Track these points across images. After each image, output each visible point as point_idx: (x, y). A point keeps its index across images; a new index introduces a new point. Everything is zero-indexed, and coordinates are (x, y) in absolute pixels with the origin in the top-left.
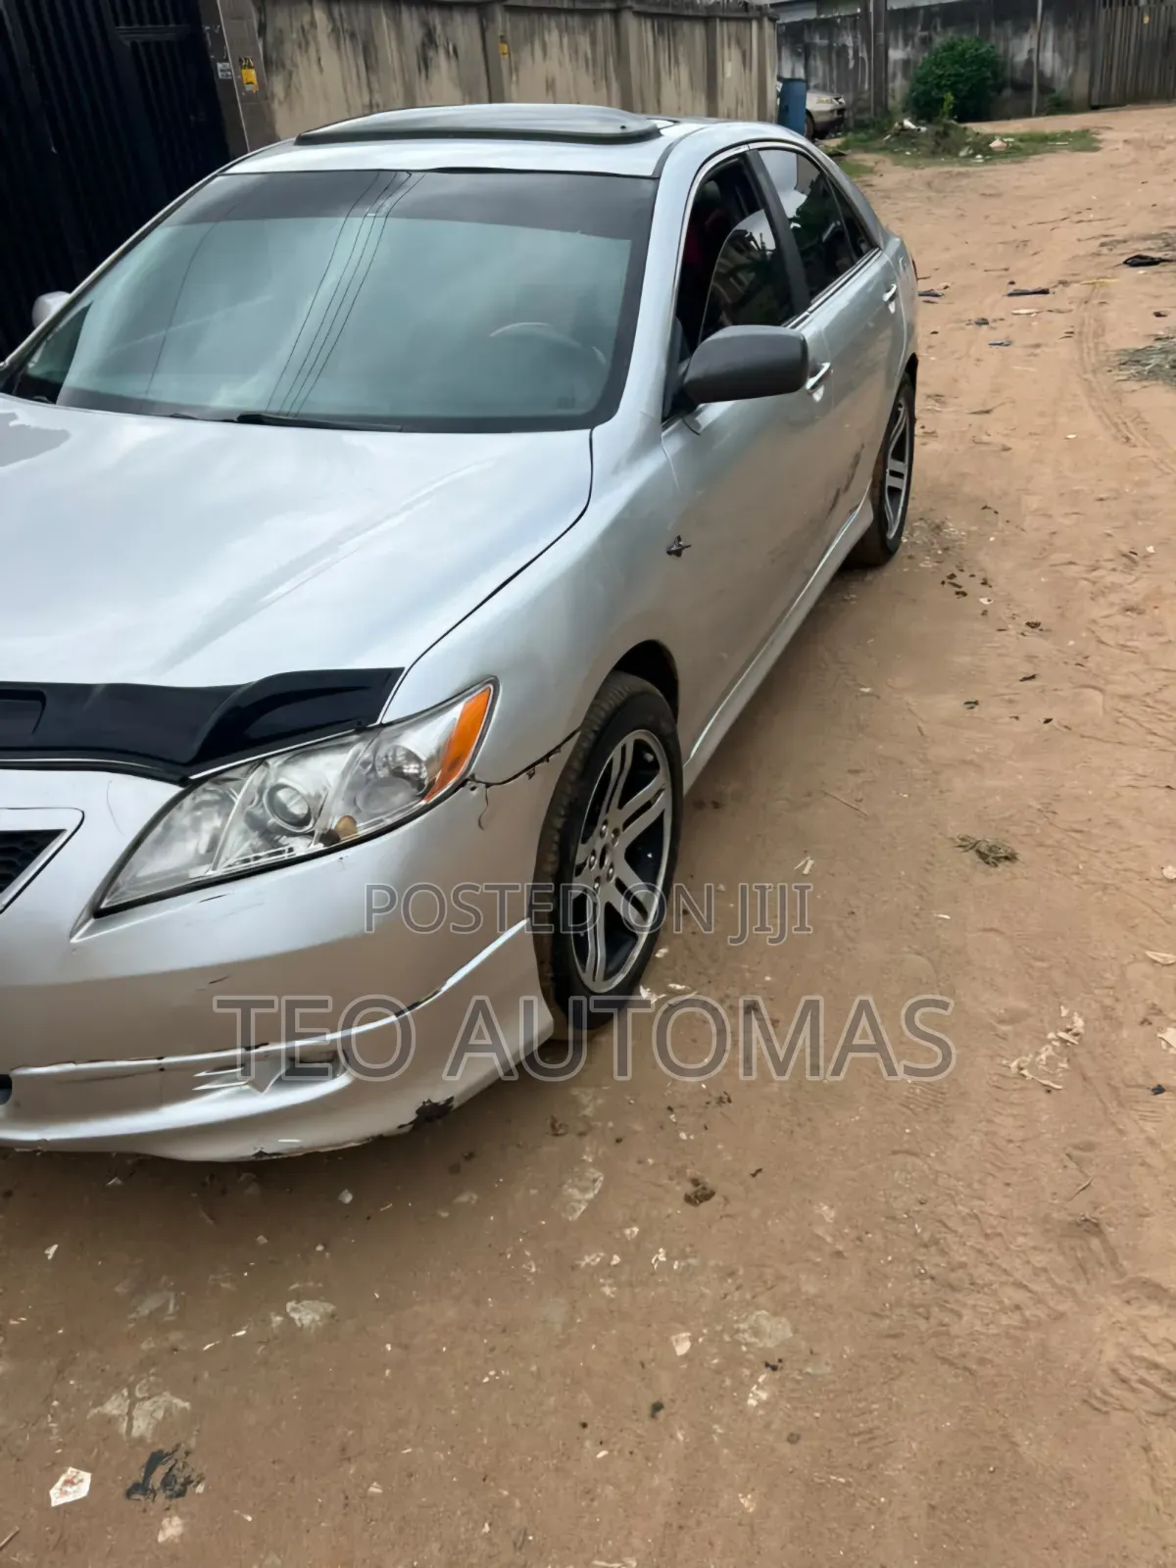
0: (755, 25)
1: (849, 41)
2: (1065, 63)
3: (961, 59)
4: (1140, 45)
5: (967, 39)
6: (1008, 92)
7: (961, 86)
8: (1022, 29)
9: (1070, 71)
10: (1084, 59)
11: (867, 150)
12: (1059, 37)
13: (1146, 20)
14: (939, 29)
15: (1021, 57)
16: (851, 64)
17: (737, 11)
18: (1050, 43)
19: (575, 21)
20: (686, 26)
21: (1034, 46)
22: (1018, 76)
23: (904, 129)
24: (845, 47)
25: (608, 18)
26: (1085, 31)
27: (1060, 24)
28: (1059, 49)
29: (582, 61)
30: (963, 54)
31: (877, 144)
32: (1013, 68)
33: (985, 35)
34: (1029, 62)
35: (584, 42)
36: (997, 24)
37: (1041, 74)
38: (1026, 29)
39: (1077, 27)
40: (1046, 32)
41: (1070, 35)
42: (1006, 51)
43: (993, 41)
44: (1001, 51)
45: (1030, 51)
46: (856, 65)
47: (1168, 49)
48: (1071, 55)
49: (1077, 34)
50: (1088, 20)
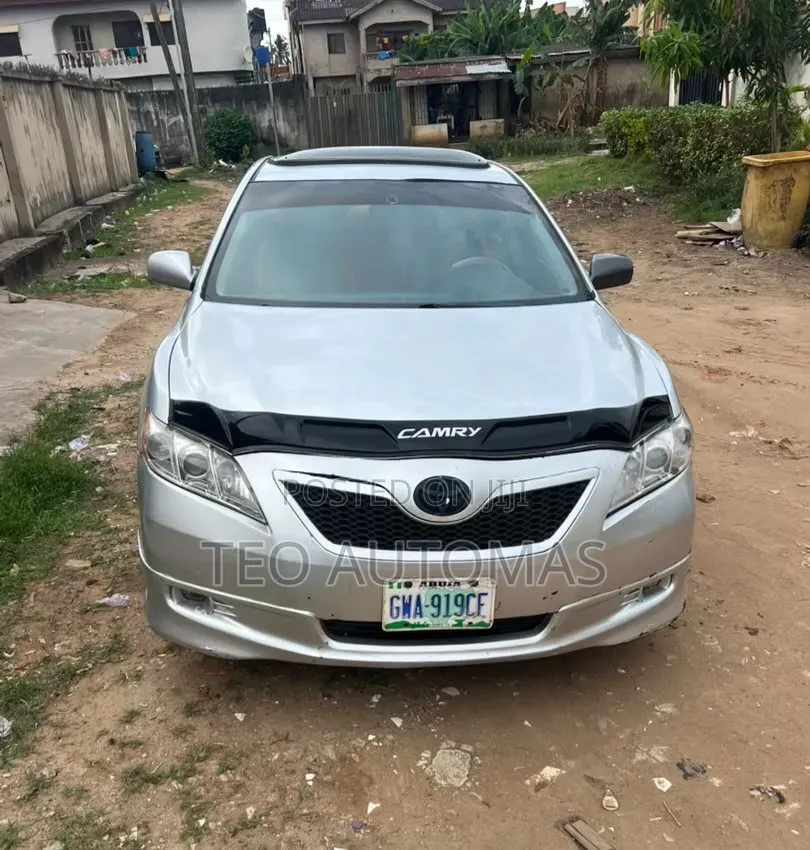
0: (116, 94)
1: (151, 109)
2: (293, 130)
3: (229, 123)
4: (334, 120)
5: (230, 110)
6: (261, 145)
7: (233, 140)
8: (262, 106)
9: (296, 133)
10: (303, 127)
11: (201, 178)
12: (286, 110)
13: (335, 104)
14: (210, 104)
15: (265, 124)
16: (155, 124)
17: (107, 86)
18: (281, 116)
19: (32, 88)
20: (85, 94)
21: (272, 117)
22: (265, 135)
23: (220, 166)
24: (149, 112)
25: (47, 86)
26: (302, 109)
27: (285, 104)
28: (287, 120)
29: (39, 115)
30: (230, 120)
31: (205, 175)
32: (262, 132)
33: (240, 108)
34: (270, 127)
35: (38, 101)
36: (246, 103)
37: (279, 135)
38: (265, 107)
39: (296, 106)
40: (277, 108)
41: (292, 113)
42: (255, 120)
43: (246, 113)
44: (251, 118)
45: (270, 121)
46: (158, 124)
47: (350, 122)
48: (295, 124)
49: (296, 111)
50: (301, 103)
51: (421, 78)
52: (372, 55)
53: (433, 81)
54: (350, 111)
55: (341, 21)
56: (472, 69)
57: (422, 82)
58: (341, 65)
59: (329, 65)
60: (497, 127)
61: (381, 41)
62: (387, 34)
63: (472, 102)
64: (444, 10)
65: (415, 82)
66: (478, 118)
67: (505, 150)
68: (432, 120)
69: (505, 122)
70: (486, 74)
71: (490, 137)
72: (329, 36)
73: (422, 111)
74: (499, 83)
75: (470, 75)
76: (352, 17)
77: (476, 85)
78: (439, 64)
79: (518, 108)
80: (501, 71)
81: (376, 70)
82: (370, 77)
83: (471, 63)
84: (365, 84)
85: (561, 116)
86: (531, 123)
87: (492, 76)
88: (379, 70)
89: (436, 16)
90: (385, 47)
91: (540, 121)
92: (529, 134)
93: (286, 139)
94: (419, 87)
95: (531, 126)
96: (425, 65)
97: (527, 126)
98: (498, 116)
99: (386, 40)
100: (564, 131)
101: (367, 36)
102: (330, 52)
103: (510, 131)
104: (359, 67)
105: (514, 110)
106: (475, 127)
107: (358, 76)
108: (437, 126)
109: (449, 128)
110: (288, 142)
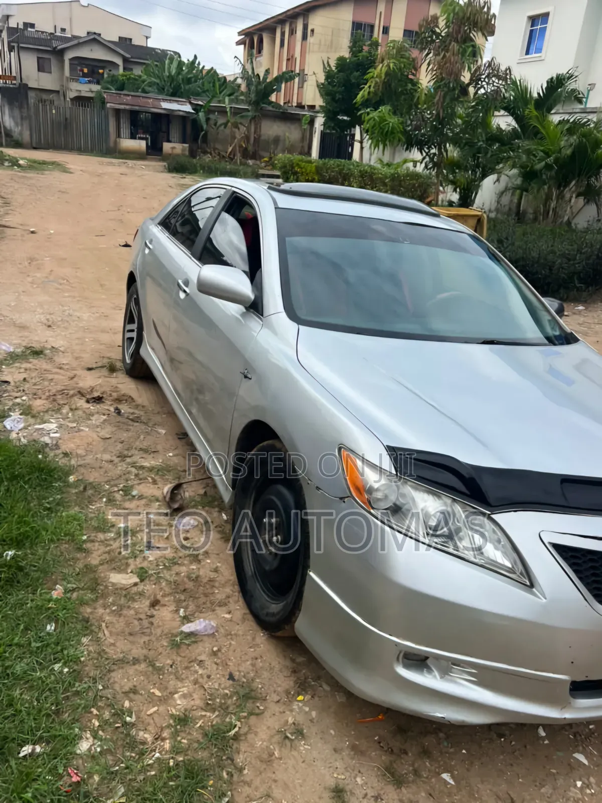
2: (17, 124)
4: (52, 123)
9: (19, 128)
10: (25, 124)
12: (11, 110)
13: (54, 112)
18: (7, 113)
26: (25, 111)
27: (11, 103)
28: (12, 116)
37: (5, 127)
39: (21, 107)
40: (4, 106)
41: (17, 112)
47: (66, 127)
48: (19, 121)
49: (21, 112)
50: (26, 106)
51: (127, 105)
52: (74, 78)
53: (137, 108)
54: (66, 119)
55: (49, 49)
56: (166, 105)
57: (127, 107)
58: (47, 81)
59: (38, 80)
60: (183, 150)
61: (82, 71)
62: (87, 66)
63: (164, 128)
64: (132, 58)
65: (122, 107)
66: (169, 141)
67: (199, 169)
68: (133, 137)
69: (189, 146)
70: (176, 111)
71: (178, 155)
72: (38, 58)
73: (125, 130)
74: (184, 118)
75: (165, 109)
76: (59, 48)
77: (168, 116)
78: (140, 97)
79: (198, 138)
80: (187, 110)
81: (77, 90)
82: (72, 95)
83: (164, 100)
84: (68, 99)
85: (230, 149)
86: (209, 151)
87: (181, 113)
88: (80, 91)
89: (125, 60)
90: (84, 75)
91: (214, 150)
92: (207, 158)
93: (11, 130)
94: (124, 110)
95: (208, 153)
96: (129, 95)
97: (205, 153)
98: (184, 142)
99: (86, 70)
100: (232, 159)
101: (70, 64)
102: (39, 70)
103: (193, 154)
104: (63, 86)
105: (195, 139)
106: (167, 147)
107: (61, 93)
108: (138, 141)
109: (147, 144)
110: (13, 134)
